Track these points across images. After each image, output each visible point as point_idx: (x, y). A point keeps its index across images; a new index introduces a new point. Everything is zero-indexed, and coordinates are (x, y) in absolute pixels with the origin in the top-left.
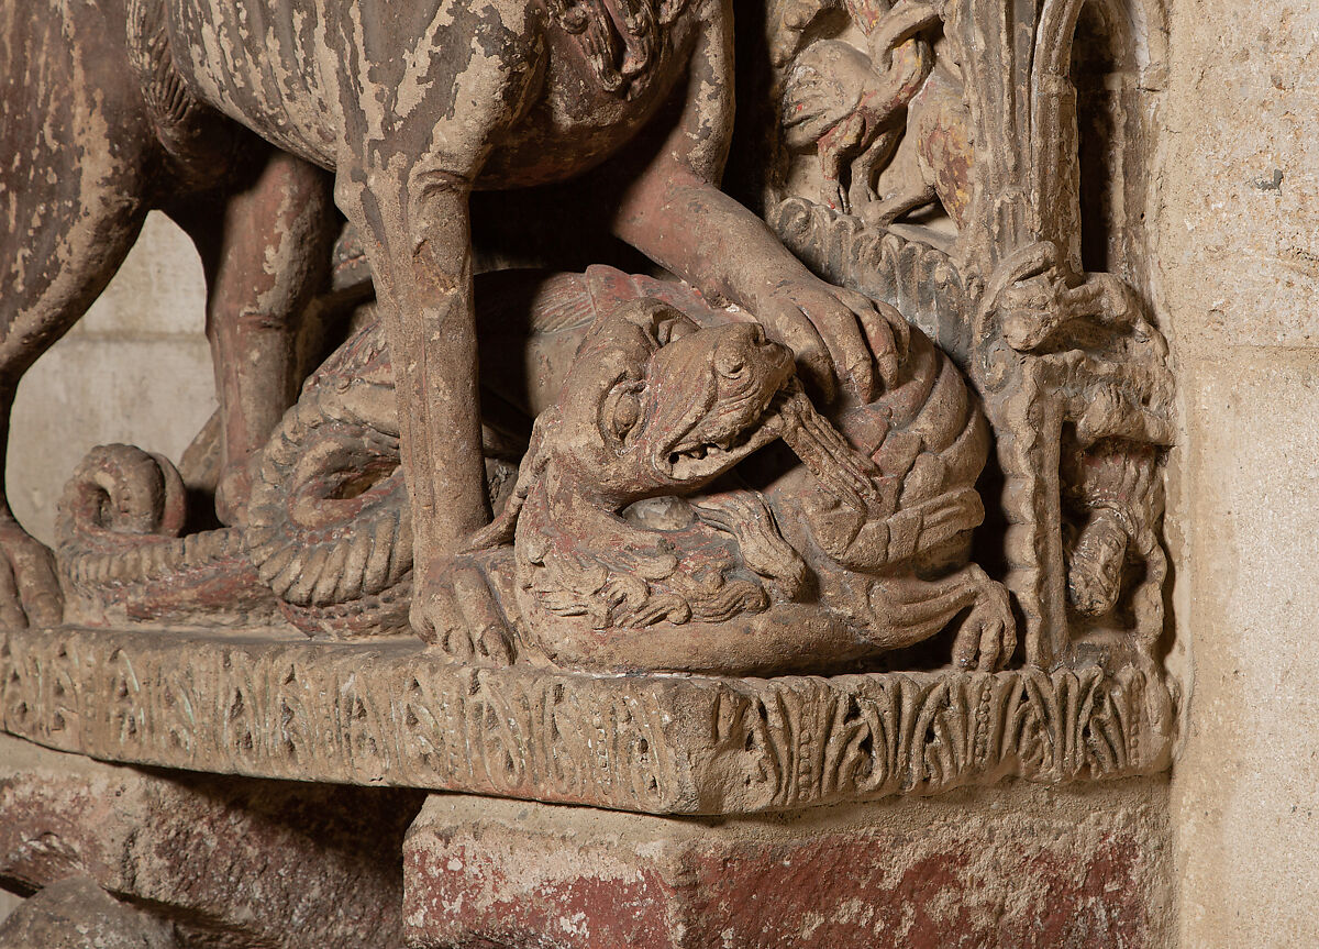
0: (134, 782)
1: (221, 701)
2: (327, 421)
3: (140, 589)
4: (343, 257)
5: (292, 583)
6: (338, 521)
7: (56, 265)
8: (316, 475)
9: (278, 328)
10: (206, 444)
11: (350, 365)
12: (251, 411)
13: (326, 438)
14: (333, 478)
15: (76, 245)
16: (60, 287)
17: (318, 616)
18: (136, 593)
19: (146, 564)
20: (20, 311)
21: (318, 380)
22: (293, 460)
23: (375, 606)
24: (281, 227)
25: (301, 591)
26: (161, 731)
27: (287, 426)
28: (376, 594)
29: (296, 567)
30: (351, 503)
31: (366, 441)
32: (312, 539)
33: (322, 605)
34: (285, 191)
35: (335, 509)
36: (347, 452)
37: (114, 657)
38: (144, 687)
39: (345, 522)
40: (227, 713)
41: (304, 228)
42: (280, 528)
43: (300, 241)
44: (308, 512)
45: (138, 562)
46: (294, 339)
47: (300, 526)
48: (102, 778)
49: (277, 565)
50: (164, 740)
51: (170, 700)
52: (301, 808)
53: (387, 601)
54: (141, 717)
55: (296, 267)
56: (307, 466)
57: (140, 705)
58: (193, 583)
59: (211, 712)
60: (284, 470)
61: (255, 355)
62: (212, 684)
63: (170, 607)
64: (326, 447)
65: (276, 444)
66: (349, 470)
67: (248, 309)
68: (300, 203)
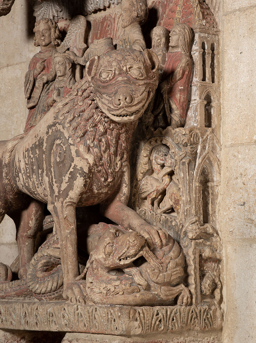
0: (2, 333)
1: (21, 314)
2: (44, 256)
3: (3, 292)
5: (37, 289)
6: (46, 276)
8: (41, 267)
9: (32, 238)
10: (15, 263)
11: (49, 244)
12: (26, 254)
13: (44, 259)
14: (45, 268)
17: (42, 296)
18: (2, 293)
19: (4, 287)
21: (42, 247)
22: (37, 264)
23: (54, 294)
24: (33, 217)
25: (39, 291)
26: (8, 321)
27: (35, 256)
28: (54, 291)
29: (38, 286)
30: (49, 273)
31: (52, 260)
32: (41, 280)
33: (43, 294)
34: (34, 209)
35: (46, 274)
36: (48, 262)
38: (5, 312)
39: (48, 276)
40: (23, 317)
41: (38, 217)
42: (34, 277)
43: (37, 220)
44: (40, 275)
45: (3, 287)
46: (35, 240)
47: (38, 278)
49: (33, 286)
50: (9, 323)
51: (11, 314)
52: (36, 339)
53: (56, 293)
54: (4, 318)
55: (36, 225)
56: (40, 265)
57: (4, 316)
58: (14, 291)
59: (19, 317)
61: (27, 244)
62: (20, 311)
63: (9, 296)
64: (43, 261)
65: (33, 260)
66: (48, 266)
67: (26, 234)
68: (37, 212)
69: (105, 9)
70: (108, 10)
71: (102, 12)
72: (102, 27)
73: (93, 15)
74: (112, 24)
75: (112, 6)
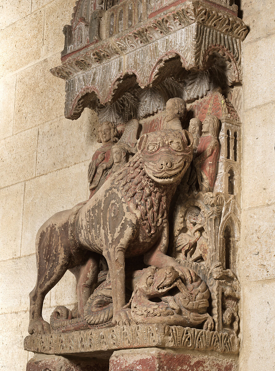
0: (62, 358)
1: (79, 340)
2: (98, 296)
3: (64, 328)
4: (100, 276)
5: (91, 321)
6: (100, 311)
7: (54, 273)
8: (96, 304)
9: (89, 287)
10: (75, 310)
11: (102, 286)
12: (83, 299)
13: (97, 298)
14: (98, 305)
15: (57, 269)
16: (54, 277)
17: (95, 327)
18: (63, 328)
19: (65, 323)
20: (47, 282)
21: (97, 290)
22: (92, 303)
23: (105, 325)
24: (90, 269)
25: (93, 322)
26: (68, 347)
27: (91, 296)
28: (105, 323)
29: (92, 318)
30: (102, 308)
31: (104, 299)
32: (95, 314)
33: (96, 324)
34: (91, 264)
35: (99, 309)
36: (101, 301)
37: (60, 336)
38: (65, 340)
39: (101, 311)
40: (80, 342)
41: (94, 270)
42: (90, 312)
43: (93, 272)
44: (94, 309)
45: (64, 323)
47: (93, 312)
48: (57, 358)
49: (89, 318)
50: (68, 348)
51: (70, 342)
52: (89, 367)
53: (107, 324)
54: (64, 345)
55: (92, 277)
56: (94, 303)
57: (65, 343)
58: (73, 326)
59: (77, 342)
60: (90, 304)
61: (85, 291)
62: (77, 337)
63: (69, 330)
64: (98, 300)
65: (89, 300)
66: (101, 304)
67: (84, 284)
68: (93, 266)
69: (153, 115)
70: (156, 115)
71: (152, 117)
72: (151, 128)
73: (144, 120)
74: (158, 125)
75: (159, 112)
